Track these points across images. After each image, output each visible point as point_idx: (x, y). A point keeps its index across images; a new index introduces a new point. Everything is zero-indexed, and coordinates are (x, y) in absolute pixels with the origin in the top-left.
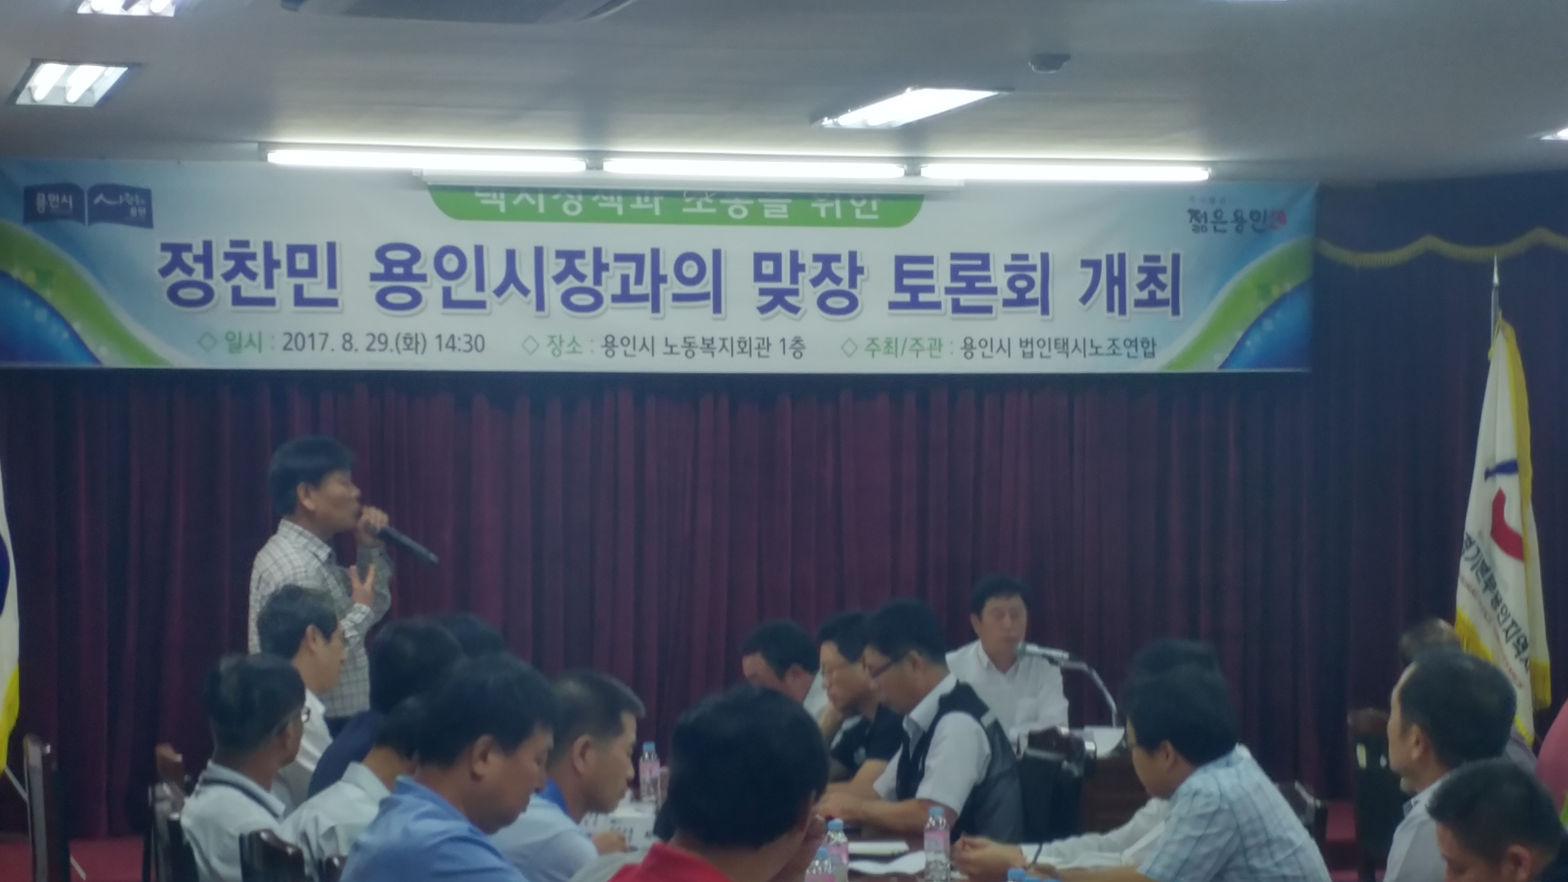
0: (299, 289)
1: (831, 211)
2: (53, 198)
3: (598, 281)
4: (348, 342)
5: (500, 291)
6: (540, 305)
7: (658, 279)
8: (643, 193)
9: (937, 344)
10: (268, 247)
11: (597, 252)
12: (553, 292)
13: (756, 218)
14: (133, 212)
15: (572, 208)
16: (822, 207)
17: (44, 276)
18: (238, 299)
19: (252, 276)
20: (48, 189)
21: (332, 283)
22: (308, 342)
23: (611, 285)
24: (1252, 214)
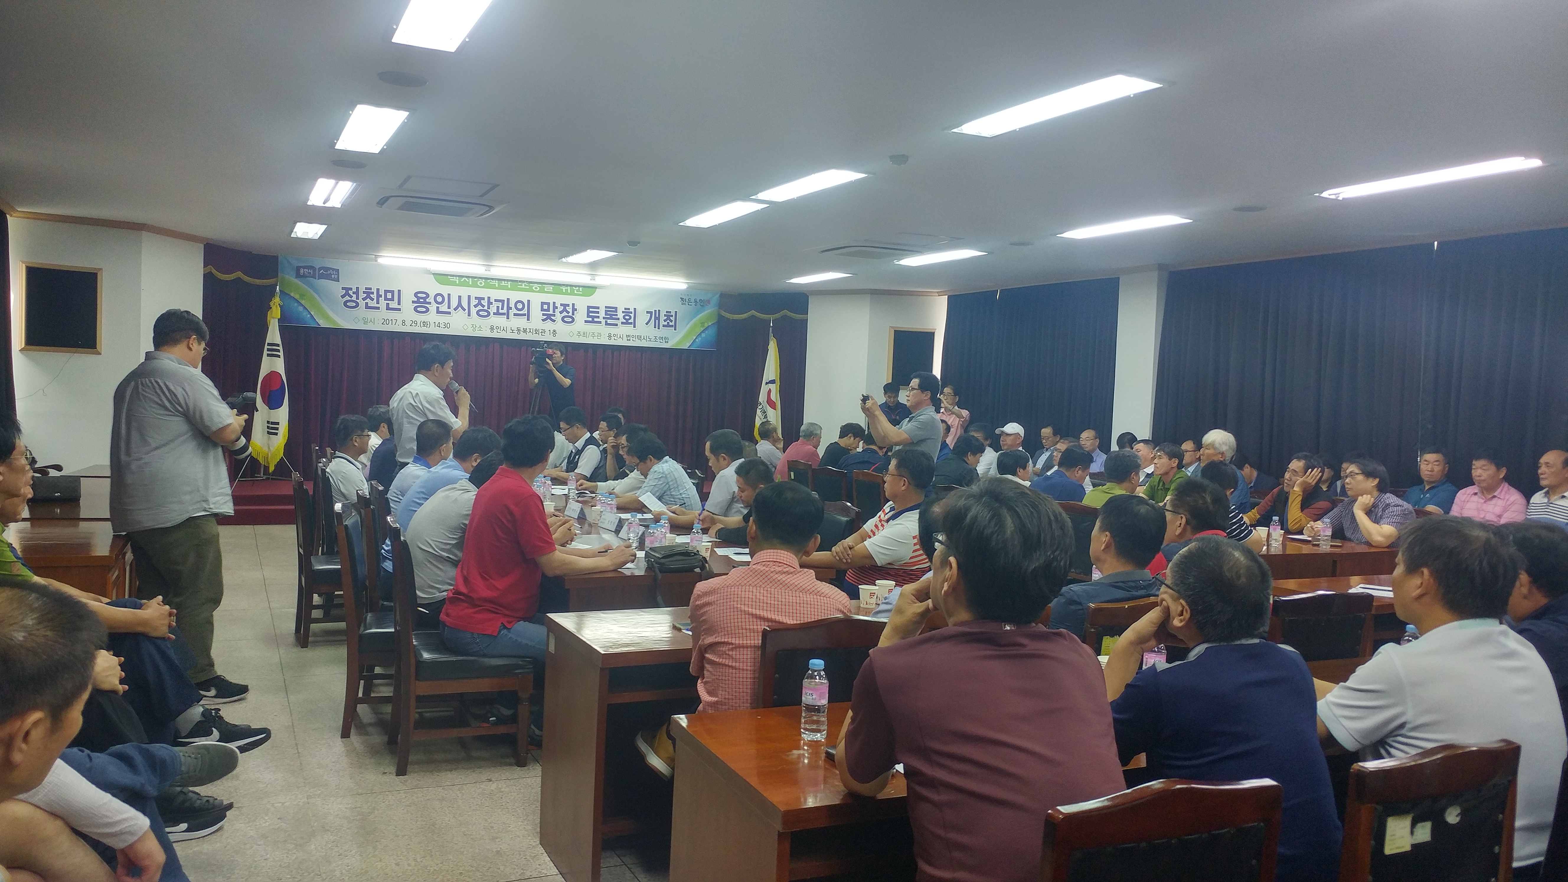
0: (388, 304)
1: (566, 290)
2: (306, 270)
3: (489, 308)
4: (404, 322)
5: (455, 309)
6: (469, 315)
7: (509, 308)
8: (504, 280)
9: (600, 335)
10: (378, 290)
11: (489, 298)
12: (474, 311)
13: (542, 291)
14: (333, 276)
15: (481, 283)
16: (564, 288)
17: (302, 296)
18: (367, 307)
19: (372, 299)
20: (304, 267)
21: (399, 304)
22: (390, 322)
23: (493, 309)
24: (700, 300)
